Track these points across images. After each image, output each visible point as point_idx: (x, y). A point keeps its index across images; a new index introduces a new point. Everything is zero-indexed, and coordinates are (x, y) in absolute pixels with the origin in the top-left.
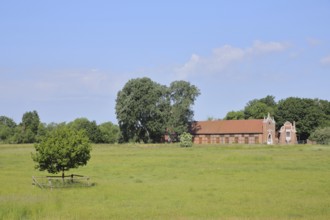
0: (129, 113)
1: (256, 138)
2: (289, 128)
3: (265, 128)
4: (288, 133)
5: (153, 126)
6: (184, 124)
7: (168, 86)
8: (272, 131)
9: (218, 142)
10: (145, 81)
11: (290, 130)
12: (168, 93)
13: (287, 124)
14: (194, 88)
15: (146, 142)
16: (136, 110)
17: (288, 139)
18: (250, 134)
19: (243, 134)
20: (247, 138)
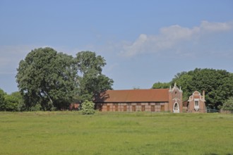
0: (29, 82)
1: (162, 106)
2: (198, 97)
3: (170, 97)
4: (197, 102)
5: (56, 94)
6: (89, 93)
7: (75, 56)
8: (178, 100)
9: (125, 110)
10: (46, 51)
11: (198, 99)
12: (75, 63)
13: (196, 93)
14: (100, 58)
15: (49, 110)
16: (36, 78)
17: (197, 107)
18: (156, 102)
19: (149, 102)
20: (153, 106)
